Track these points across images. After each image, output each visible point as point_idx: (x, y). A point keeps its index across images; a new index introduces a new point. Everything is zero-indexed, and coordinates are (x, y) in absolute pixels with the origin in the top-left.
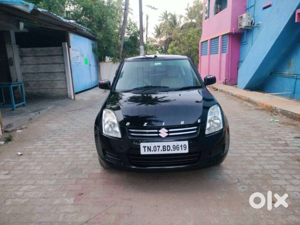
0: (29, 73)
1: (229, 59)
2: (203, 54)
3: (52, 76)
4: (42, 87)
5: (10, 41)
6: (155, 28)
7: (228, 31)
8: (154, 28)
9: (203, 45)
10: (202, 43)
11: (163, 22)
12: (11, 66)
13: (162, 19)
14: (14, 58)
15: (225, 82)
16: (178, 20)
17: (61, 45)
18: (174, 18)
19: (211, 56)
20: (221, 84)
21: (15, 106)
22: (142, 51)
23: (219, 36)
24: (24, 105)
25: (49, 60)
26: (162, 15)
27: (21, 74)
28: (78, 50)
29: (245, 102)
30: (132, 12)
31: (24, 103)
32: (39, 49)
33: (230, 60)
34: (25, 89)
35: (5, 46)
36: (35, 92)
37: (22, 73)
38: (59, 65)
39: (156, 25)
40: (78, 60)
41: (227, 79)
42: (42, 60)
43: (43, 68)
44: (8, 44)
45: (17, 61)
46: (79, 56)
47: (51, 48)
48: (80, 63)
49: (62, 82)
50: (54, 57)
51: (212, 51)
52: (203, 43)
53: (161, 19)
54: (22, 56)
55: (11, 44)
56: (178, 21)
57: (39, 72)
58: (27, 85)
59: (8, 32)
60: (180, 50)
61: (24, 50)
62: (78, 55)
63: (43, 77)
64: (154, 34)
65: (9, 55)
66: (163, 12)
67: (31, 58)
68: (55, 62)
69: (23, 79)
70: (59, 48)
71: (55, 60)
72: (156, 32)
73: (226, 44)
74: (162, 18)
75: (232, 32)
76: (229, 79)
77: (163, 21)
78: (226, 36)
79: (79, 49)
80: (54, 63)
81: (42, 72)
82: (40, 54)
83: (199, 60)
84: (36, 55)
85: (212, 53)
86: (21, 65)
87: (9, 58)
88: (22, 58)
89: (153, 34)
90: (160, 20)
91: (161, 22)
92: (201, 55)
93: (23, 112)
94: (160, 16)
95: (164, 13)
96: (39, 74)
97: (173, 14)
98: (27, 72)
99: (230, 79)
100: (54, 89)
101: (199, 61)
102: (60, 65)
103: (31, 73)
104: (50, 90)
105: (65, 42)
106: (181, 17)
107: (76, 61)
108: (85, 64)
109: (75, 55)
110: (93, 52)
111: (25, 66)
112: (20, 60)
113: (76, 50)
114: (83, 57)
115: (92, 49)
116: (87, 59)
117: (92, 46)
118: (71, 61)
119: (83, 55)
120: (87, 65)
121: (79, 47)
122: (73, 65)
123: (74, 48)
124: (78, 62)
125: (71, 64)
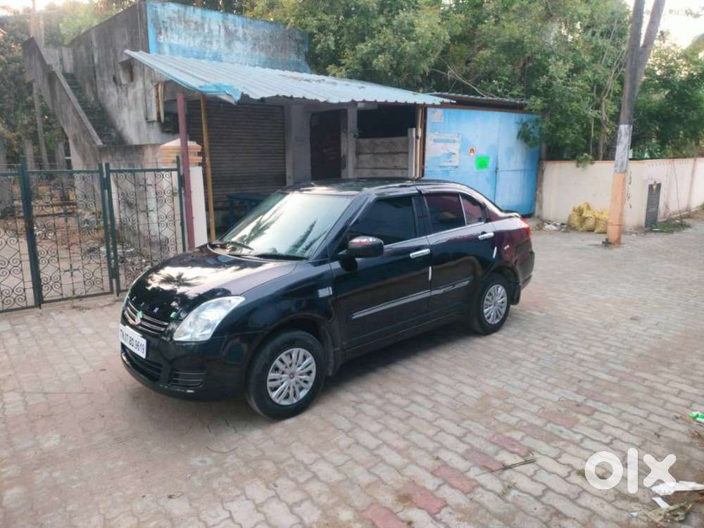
5: (346, 126)
12: (343, 169)
14: (348, 155)
17: (405, 134)
28: (457, 139)
35: (340, 136)
40: (451, 161)
45: (351, 160)
48: (457, 167)
50: (396, 156)
54: (358, 153)
55: (346, 132)
62: (455, 151)
65: (343, 151)
67: (369, 156)
68: (398, 164)
70: (403, 139)
71: (398, 161)
79: (458, 137)
80: (396, 168)
82: (380, 150)
84: (375, 152)
86: (356, 168)
87: (342, 155)
88: (358, 157)
105: (412, 127)
107: (441, 164)
108: (477, 168)
109: (442, 152)
110: (522, 138)
111: (360, 170)
112: (355, 160)
113: (447, 141)
114: (472, 154)
115: (519, 133)
116: (488, 158)
117: (520, 126)
118: (426, 164)
119: (472, 150)
120: (485, 170)
121: (459, 134)
122: (431, 171)
123: (442, 138)
124: (449, 164)
125: (426, 169)
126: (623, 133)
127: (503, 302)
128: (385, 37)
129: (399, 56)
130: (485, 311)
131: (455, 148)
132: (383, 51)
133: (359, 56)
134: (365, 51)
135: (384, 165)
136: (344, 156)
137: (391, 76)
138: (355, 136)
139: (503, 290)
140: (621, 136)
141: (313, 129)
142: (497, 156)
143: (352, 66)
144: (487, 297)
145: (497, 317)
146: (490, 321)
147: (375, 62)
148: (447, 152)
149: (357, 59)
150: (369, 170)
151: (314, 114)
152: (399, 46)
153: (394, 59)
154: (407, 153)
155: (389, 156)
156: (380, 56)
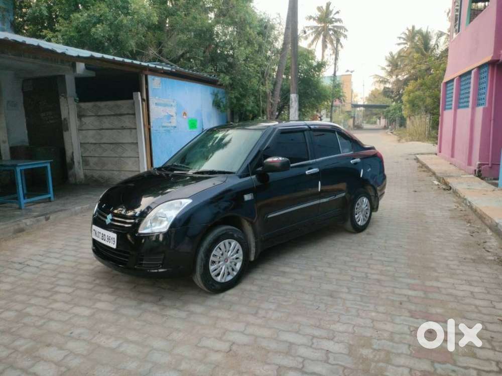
0: (88, 143)
1: (491, 120)
2: (447, 107)
3: (119, 150)
4: (106, 168)
5: (65, 92)
6: (388, 59)
7: (488, 58)
8: (386, 59)
9: (448, 89)
10: (447, 83)
11: (405, 47)
12: (65, 131)
13: (405, 42)
14: (69, 118)
15: (480, 171)
16: (432, 40)
17: (131, 98)
18: (426, 38)
19: (459, 111)
20: (470, 174)
21: (23, 201)
22: (293, 103)
23: (472, 70)
24: (49, 200)
25: (116, 123)
26: (405, 34)
27: (79, 144)
28: (173, 104)
29: (488, 231)
30: (346, 33)
31: (51, 195)
32: (102, 104)
33: (492, 122)
34: (84, 170)
35: (59, 100)
36: (96, 174)
37: (81, 143)
38: (129, 130)
39: (391, 53)
40: (170, 122)
41: (484, 164)
42: (107, 123)
43: (108, 137)
44: (63, 96)
45: (73, 123)
46: (174, 115)
47: (119, 102)
48: (175, 127)
49: (133, 159)
50: (123, 118)
51: (462, 101)
52: (449, 85)
53: (402, 41)
54: (80, 116)
55: (66, 97)
56: (432, 43)
57: (103, 142)
58: (85, 162)
59: (62, 78)
60: (423, 99)
61: (82, 105)
62: (173, 113)
63: (106, 150)
64: (385, 69)
65: (64, 114)
66: (408, 29)
67: (92, 118)
68: (124, 125)
69: (82, 153)
70: (129, 102)
71: (125, 122)
72: (389, 66)
73: (484, 85)
74: (404, 39)
75: (496, 59)
76: (488, 164)
77: (406, 45)
78: (486, 69)
79: (173, 102)
80: (123, 128)
81: (106, 142)
82: (104, 112)
83: (440, 118)
84: (99, 114)
85: (461, 105)
86: (79, 130)
87: (63, 118)
88: (80, 119)
89: (383, 69)
90: (399, 44)
91: (402, 46)
92: (444, 109)
93: (13, 217)
94: (400, 36)
95: (409, 31)
96: (103, 146)
97: (424, 30)
98: (86, 142)
99: (492, 164)
100: (122, 172)
101: (438, 121)
102: (131, 131)
103: (91, 143)
104: (116, 173)
105: (138, 91)
106: (441, 34)
107: (164, 124)
108: (190, 128)
109: (163, 114)
110: (215, 106)
111: (84, 132)
112: (78, 123)
113: (165, 105)
114: (185, 117)
115: (214, 101)
116: (196, 121)
117: (214, 97)
118: (152, 124)
119: (185, 114)
120: (195, 130)
121: (174, 100)
122: (156, 130)
123: (161, 102)
124: (169, 125)
125: (152, 129)
126: (293, 100)
127: (367, 209)
128: (100, 10)
129: (117, 28)
130: (356, 216)
131: (172, 111)
132: (99, 21)
133: (75, 24)
134: (82, 20)
135: (111, 126)
136: (65, 119)
137: (108, 46)
138: (75, 100)
139: (367, 200)
140: (292, 103)
141: (26, 95)
142: (202, 119)
143: (68, 33)
144: (356, 206)
145: (364, 220)
146: (359, 223)
147: (93, 30)
148: (166, 114)
149: (72, 27)
150: (94, 132)
151: (26, 80)
152: (116, 18)
153: (112, 30)
154: (134, 114)
155: (115, 117)
156: (98, 25)
